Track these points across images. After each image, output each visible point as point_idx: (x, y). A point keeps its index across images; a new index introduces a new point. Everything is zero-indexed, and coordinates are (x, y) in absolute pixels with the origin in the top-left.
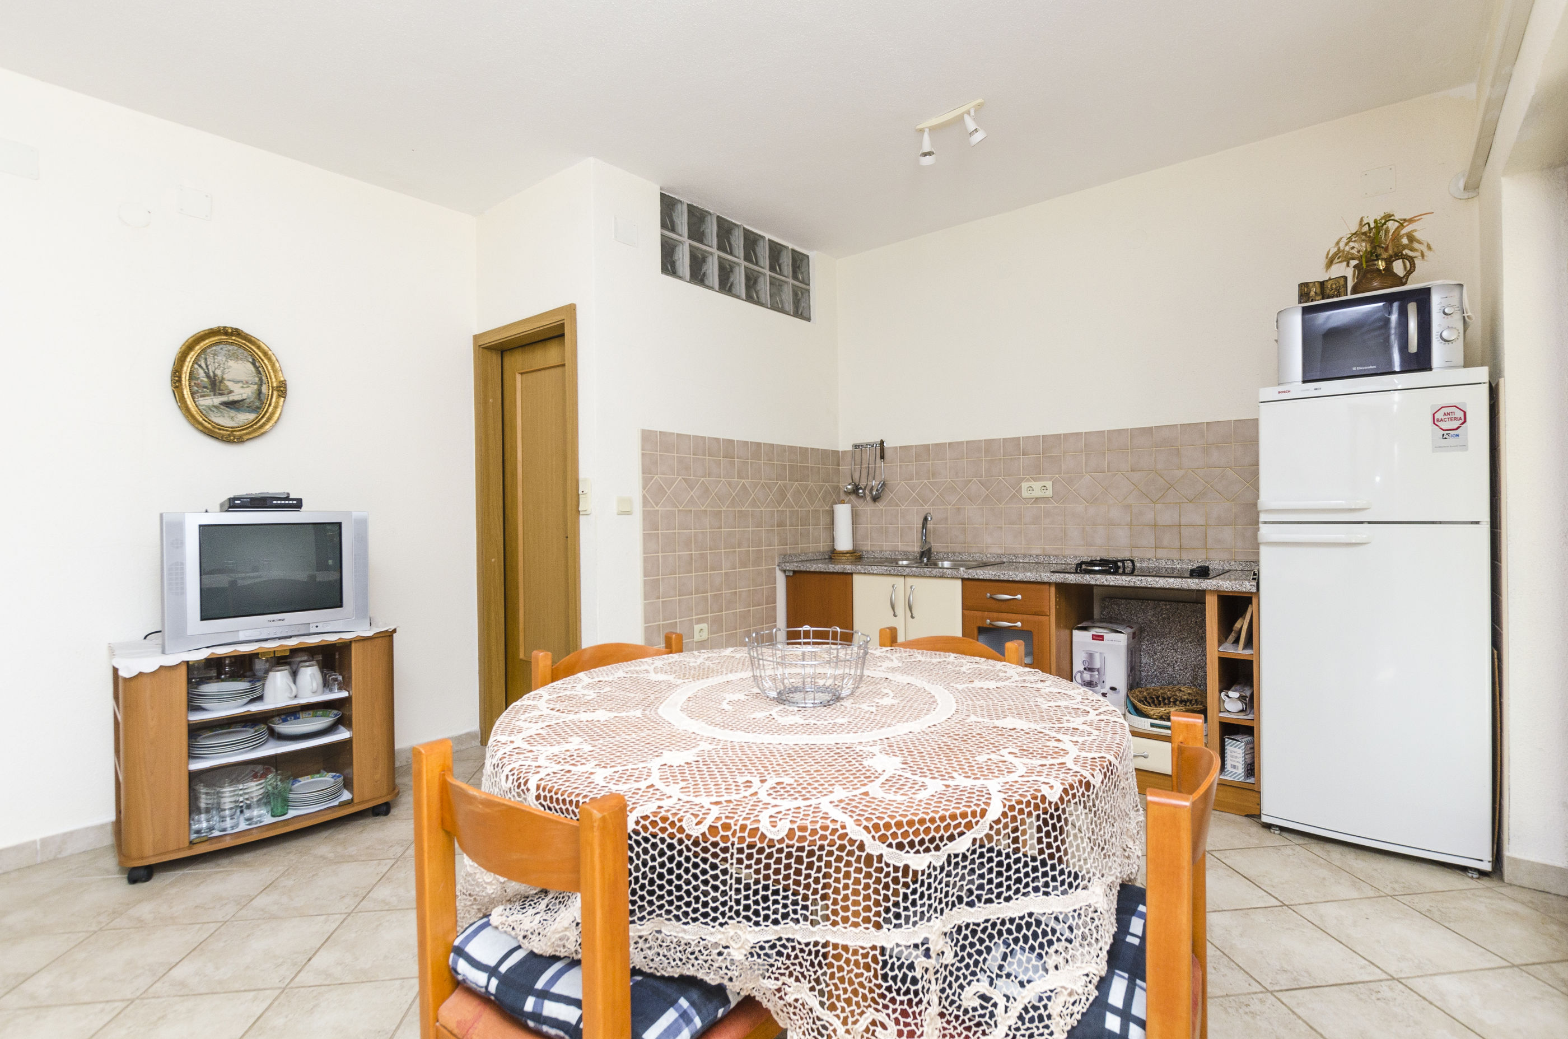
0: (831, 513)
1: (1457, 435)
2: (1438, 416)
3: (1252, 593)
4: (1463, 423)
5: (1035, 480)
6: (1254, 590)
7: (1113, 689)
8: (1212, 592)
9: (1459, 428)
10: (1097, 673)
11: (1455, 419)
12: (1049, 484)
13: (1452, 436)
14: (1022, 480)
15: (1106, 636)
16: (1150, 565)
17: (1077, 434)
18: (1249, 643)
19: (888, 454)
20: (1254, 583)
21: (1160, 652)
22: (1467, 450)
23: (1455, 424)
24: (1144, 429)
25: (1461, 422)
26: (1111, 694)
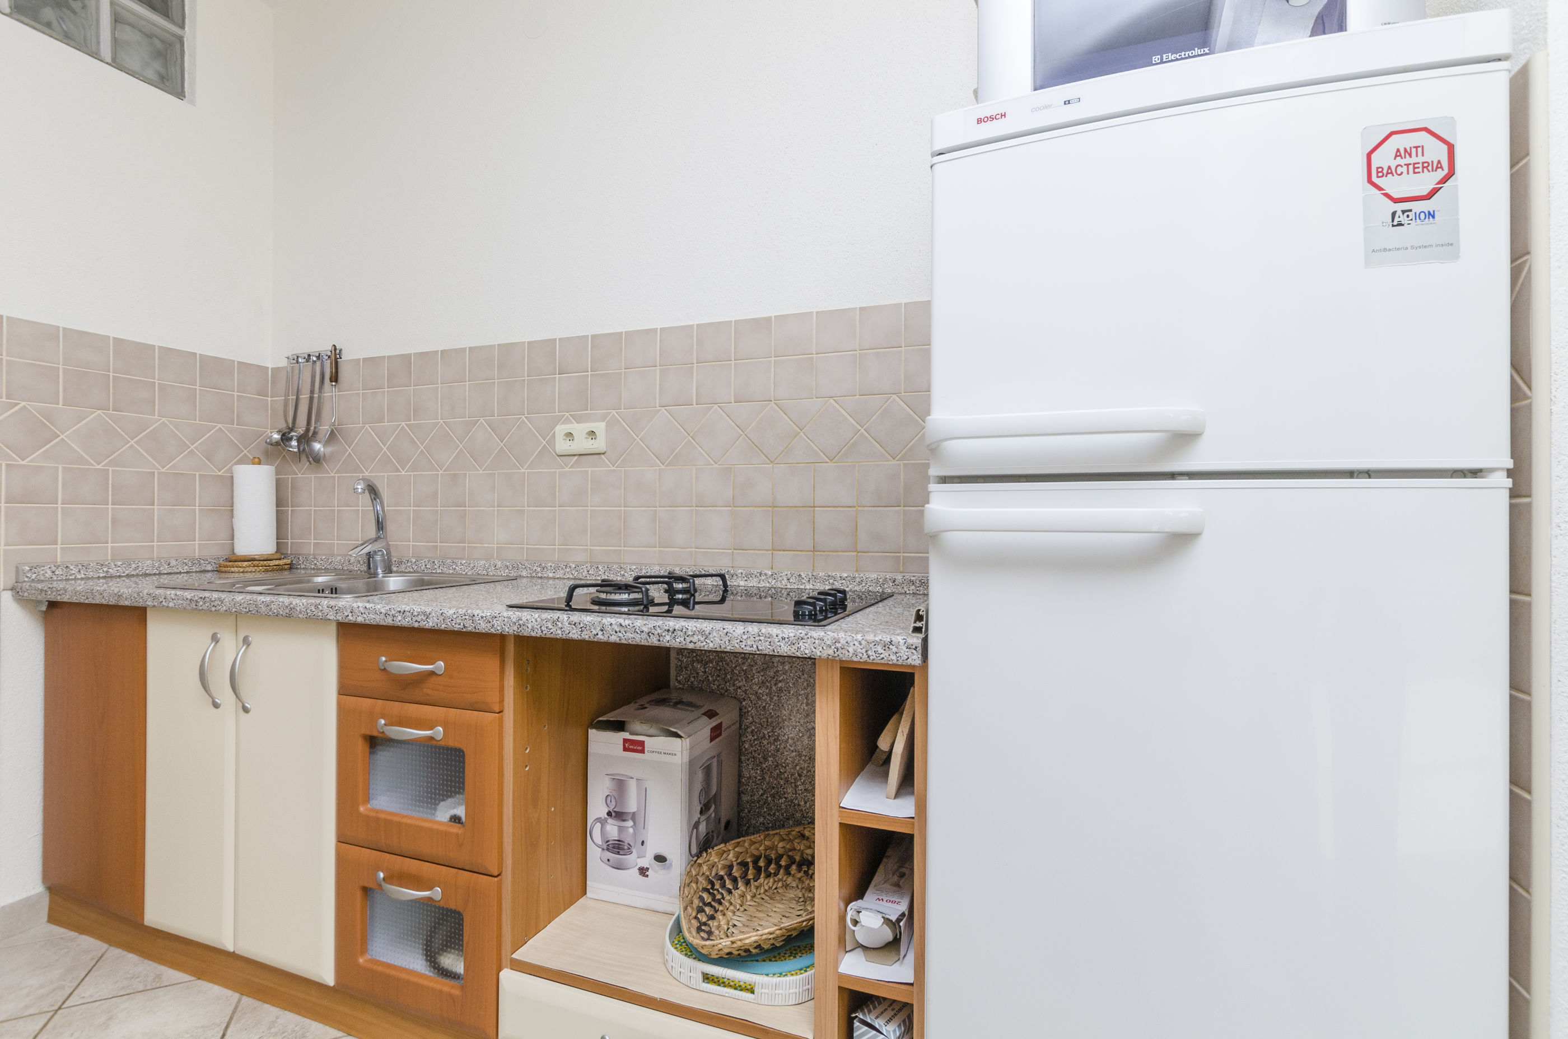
0: (229, 482)
1: (1431, 215)
2: (1383, 158)
3: (914, 666)
4: (1444, 180)
5: (579, 420)
6: (916, 659)
7: (660, 859)
8: (829, 661)
9: (1434, 192)
10: (630, 823)
11: (1426, 166)
12: (600, 427)
13: (1418, 216)
14: (556, 421)
15: (650, 743)
16: (762, 585)
17: (648, 331)
18: (908, 782)
19: (345, 372)
20: (916, 640)
21: (773, 756)
22: (1456, 256)
23: (1426, 182)
24: (757, 321)
25: (1441, 174)
26: (656, 872)
